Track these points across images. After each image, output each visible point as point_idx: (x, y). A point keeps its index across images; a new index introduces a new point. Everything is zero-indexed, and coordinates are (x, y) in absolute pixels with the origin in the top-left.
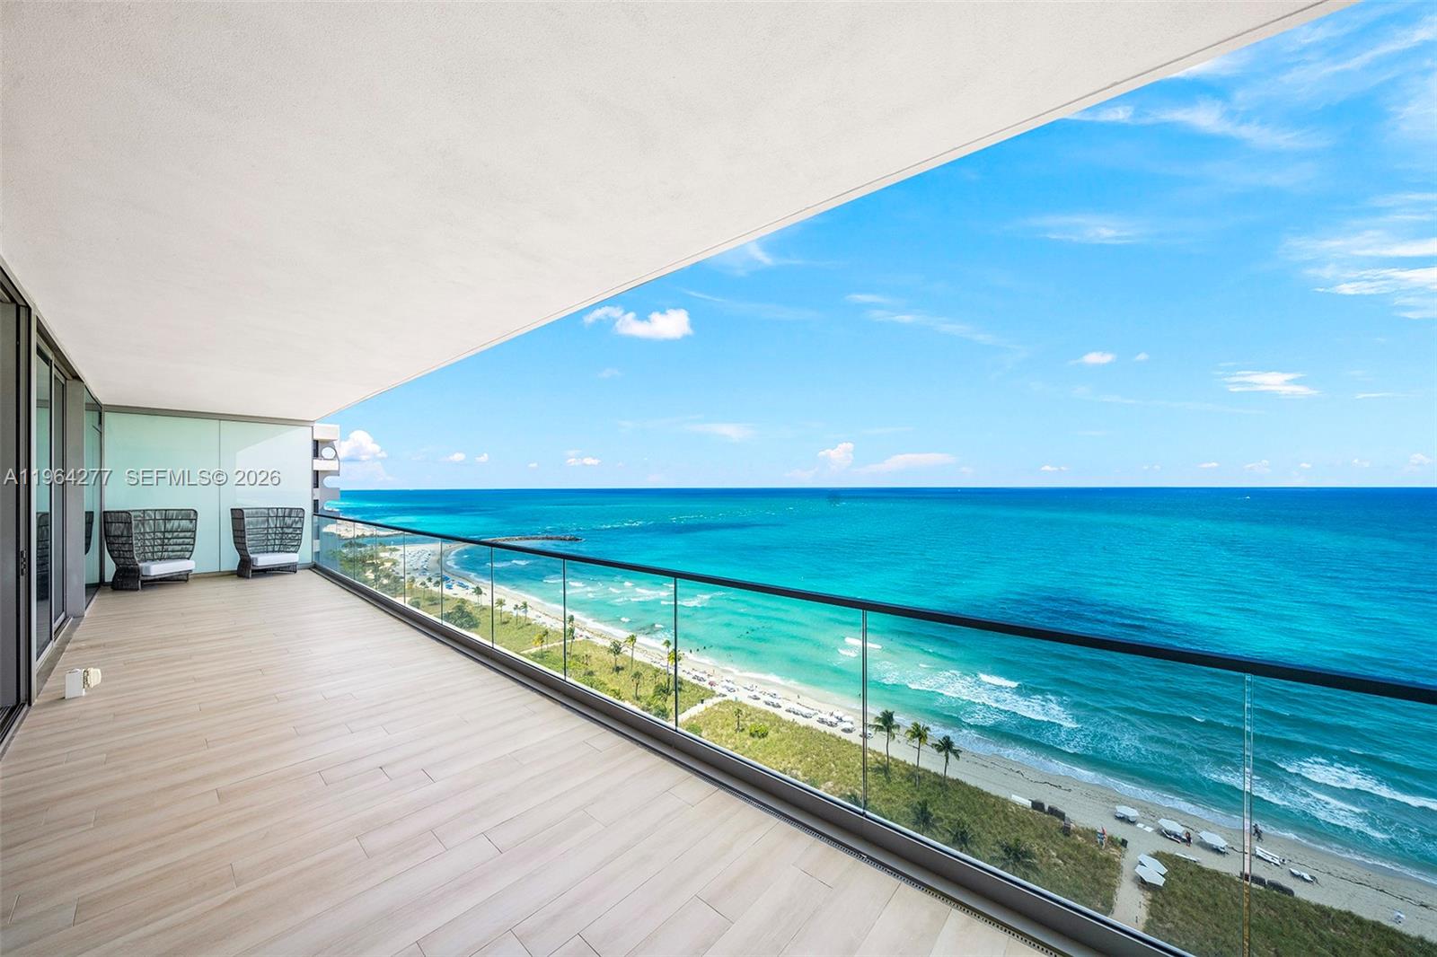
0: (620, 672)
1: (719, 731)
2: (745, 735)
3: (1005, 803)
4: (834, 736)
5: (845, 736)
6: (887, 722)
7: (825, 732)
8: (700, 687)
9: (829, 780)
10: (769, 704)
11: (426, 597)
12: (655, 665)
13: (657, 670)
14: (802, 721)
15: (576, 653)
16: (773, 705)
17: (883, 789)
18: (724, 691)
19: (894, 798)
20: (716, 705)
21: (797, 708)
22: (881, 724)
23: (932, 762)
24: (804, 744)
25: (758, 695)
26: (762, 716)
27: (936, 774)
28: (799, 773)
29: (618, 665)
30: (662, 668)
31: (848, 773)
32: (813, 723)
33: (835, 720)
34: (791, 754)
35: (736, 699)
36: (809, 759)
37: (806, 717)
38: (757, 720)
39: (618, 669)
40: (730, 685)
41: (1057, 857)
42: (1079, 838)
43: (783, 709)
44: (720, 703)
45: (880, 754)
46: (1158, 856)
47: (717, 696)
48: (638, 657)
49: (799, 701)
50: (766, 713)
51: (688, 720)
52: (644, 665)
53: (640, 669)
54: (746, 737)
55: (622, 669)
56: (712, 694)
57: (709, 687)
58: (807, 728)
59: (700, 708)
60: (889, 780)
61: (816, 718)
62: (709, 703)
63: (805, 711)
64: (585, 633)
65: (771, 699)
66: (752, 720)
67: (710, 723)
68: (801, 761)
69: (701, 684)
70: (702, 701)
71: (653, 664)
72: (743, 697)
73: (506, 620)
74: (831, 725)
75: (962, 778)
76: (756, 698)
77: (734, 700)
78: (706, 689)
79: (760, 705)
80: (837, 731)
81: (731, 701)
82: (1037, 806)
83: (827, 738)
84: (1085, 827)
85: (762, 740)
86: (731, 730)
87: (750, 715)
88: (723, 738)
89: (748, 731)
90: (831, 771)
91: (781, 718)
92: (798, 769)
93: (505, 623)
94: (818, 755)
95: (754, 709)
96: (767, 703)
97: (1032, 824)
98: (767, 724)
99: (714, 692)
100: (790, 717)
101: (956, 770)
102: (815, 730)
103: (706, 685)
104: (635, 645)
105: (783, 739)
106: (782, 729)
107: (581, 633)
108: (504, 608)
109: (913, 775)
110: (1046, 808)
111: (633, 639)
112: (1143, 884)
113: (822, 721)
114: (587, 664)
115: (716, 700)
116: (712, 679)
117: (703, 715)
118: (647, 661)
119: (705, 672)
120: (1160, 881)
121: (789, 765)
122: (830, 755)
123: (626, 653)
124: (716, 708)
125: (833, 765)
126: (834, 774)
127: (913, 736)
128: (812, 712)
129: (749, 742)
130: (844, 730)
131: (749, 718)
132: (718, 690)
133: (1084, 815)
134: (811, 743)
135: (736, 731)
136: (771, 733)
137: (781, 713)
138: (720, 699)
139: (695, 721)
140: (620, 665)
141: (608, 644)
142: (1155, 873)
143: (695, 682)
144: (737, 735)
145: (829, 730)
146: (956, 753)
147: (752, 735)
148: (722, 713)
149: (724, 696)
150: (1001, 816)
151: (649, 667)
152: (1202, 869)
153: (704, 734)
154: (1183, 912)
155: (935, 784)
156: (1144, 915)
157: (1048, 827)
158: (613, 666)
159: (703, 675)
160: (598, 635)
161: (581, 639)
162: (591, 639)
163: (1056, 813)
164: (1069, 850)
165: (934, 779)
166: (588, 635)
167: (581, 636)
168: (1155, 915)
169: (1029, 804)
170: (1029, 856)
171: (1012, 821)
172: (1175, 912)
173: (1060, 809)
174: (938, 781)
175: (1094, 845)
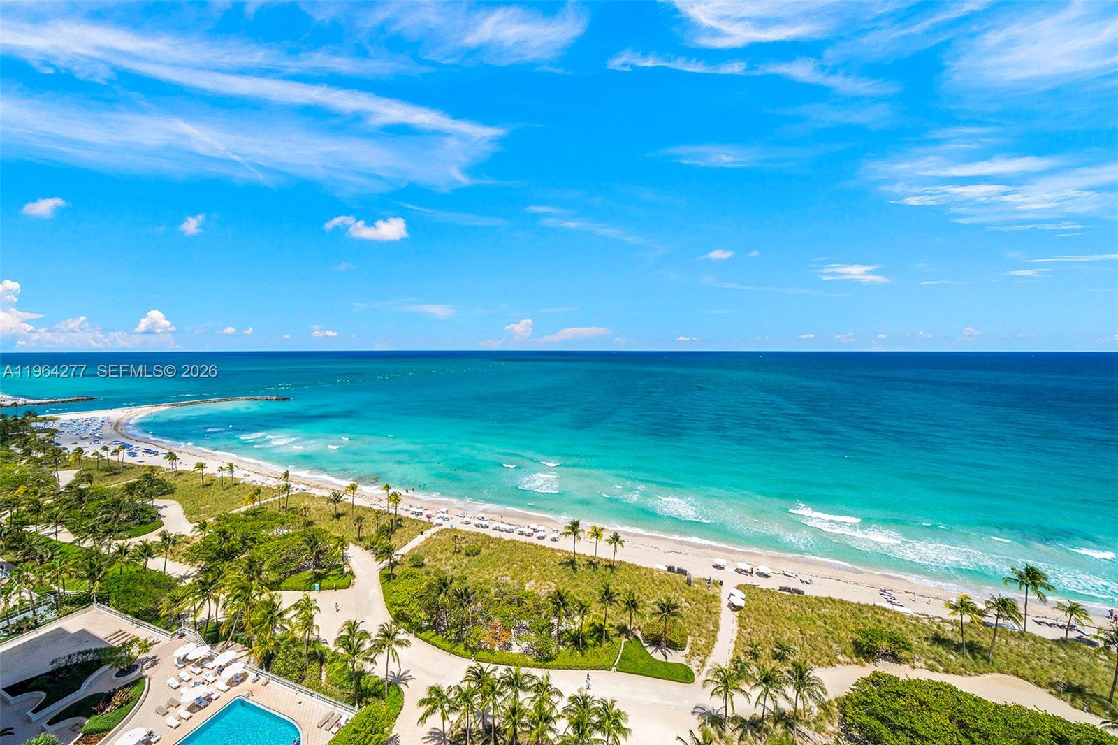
0: (341, 518)
1: (439, 556)
2: (461, 556)
3: (652, 571)
4: (532, 544)
5: (540, 542)
6: (574, 527)
7: (526, 542)
8: (419, 521)
9: (531, 580)
10: (479, 527)
11: (100, 467)
12: (374, 507)
13: (379, 512)
14: (507, 537)
15: (292, 506)
16: (482, 527)
17: (571, 578)
18: (440, 521)
19: (579, 583)
20: (434, 534)
21: (502, 526)
22: (570, 531)
23: (605, 551)
24: (510, 555)
25: (469, 520)
26: (474, 538)
27: (606, 560)
28: (509, 578)
29: (338, 512)
30: (382, 509)
31: (545, 571)
32: (515, 536)
33: (532, 531)
34: (500, 564)
35: (452, 526)
36: (515, 566)
37: (509, 532)
38: (470, 542)
39: (338, 516)
40: (445, 515)
41: (686, 601)
42: (697, 586)
43: (491, 528)
44: (438, 532)
45: (567, 552)
46: (739, 587)
47: (434, 527)
48: (358, 502)
49: (502, 520)
50: (478, 534)
51: (410, 551)
52: (364, 508)
53: (360, 513)
54: (462, 557)
55: (343, 514)
56: (430, 525)
57: (427, 520)
58: (511, 541)
59: (421, 539)
60: (575, 570)
61: (517, 532)
62: (428, 534)
63: (508, 527)
64: (302, 486)
65: (480, 522)
66: (466, 542)
67: (430, 551)
68: (509, 569)
69: (419, 518)
70: (422, 533)
71: (372, 506)
72: (457, 524)
73: (208, 482)
74: (529, 535)
75: (624, 560)
76: (468, 523)
77: (450, 528)
78: (424, 522)
79: (471, 528)
80: (533, 540)
81: (448, 529)
82: (671, 569)
83: (528, 546)
84: (699, 577)
85: (476, 557)
86: (449, 553)
87: (464, 538)
88: (443, 561)
89: (464, 552)
90: (532, 572)
91: (490, 537)
92: (506, 575)
93: (208, 485)
94: (521, 561)
95: (467, 533)
96: (477, 526)
97: (669, 582)
98: (479, 543)
99: (431, 523)
100: (497, 534)
101: (624, 554)
102: (518, 541)
103: (423, 518)
104: (356, 492)
105: (494, 553)
106: (492, 545)
107: (297, 486)
108: (205, 471)
109: (591, 563)
110: (676, 569)
111: (353, 487)
112: (734, 607)
113: (522, 533)
114: (305, 515)
115: (434, 530)
116: (428, 512)
117: (423, 545)
118: (366, 504)
119: (421, 507)
120: (742, 603)
121: (500, 574)
122: (531, 559)
123: (347, 501)
124: (435, 537)
125: (533, 567)
126: (535, 574)
127: (593, 536)
128: (513, 527)
129: (465, 561)
130: (539, 538)
131: (464, 541)
132: (435, 521)
133: (699, 569)
134: (516, 553)
135: (454, 553)
136: (483, 551)
137: (489, 532)
138: (437, 529)
139: (416, 551)
140: (340, 511)
141: (327, 494)
142: (739, 599)
143: (414, 517)
144: (454, 557)
145: (528, 540)
146: (621, 543)
147: (468, 555)
148: (441, 540)
149: (440, 525)
150: (650, 580)
151: (370, 510)
152: (762, 590)
153: (426, 561)
154: (756, 619)
155: (606, 567)
156: (736, 627)
157: (677, 583)
158: (334, 513)
159: (420, 511)
160: (314, 487)
161: (297, 492)
162: (307, 491)
163: (681, 572)
164: (692, 595)
165: (605, 563)
166: (304, 487)
167: (297, 489)
168: (742, 626)
169: (666, 569)
170: (675, 607)
171: (657, 583)
172: (752, 620)
173: (684, 568)
174: (608, 564)
175: (705, 589)
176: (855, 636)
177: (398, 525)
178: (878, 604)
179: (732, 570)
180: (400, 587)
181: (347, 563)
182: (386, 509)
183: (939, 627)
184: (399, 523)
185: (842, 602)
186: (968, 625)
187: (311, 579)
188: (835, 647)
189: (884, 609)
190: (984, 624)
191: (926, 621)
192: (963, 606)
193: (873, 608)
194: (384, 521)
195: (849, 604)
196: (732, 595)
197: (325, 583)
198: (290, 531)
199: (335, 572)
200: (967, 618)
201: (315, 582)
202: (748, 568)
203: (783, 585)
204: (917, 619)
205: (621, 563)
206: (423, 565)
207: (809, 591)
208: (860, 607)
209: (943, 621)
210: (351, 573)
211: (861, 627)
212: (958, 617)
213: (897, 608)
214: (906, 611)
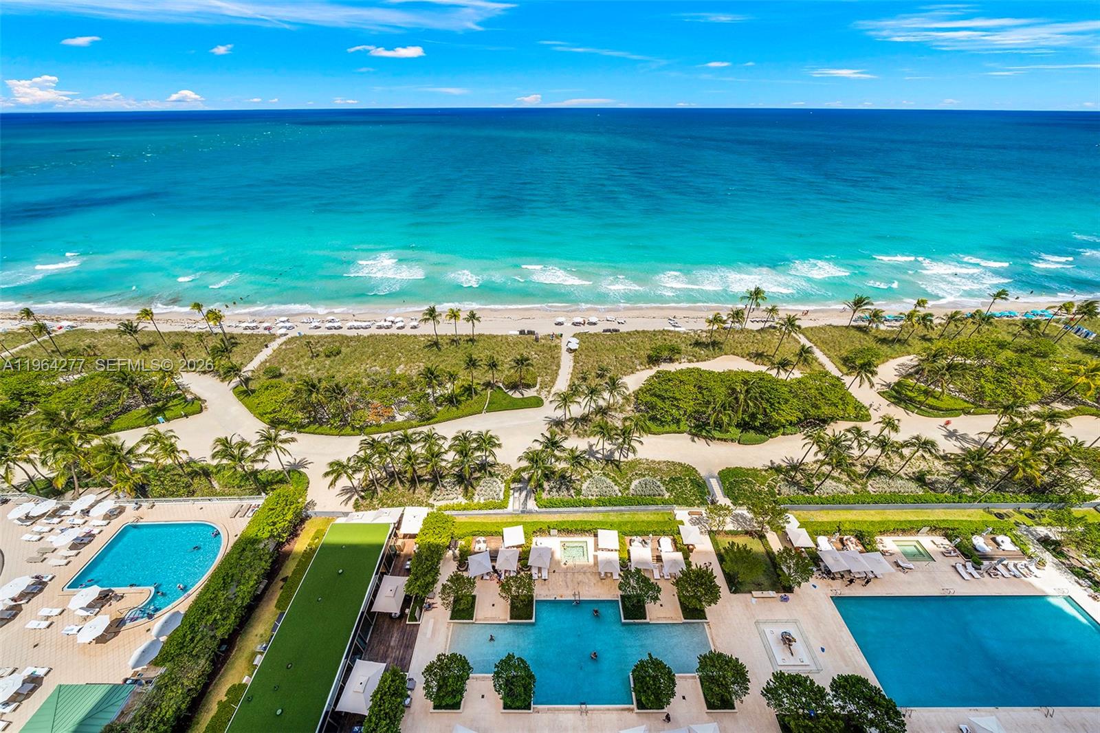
0: (150, 349)
1: (296, 363)
2: (319, 359)
3: (506, 337)
4: (394, 335)
5: (401, 332)
6: (432, 313)
7: (386, 334)
8: (257, 335)
9: (400, 365)
10: (331, 329)
12: (191, 330)
13: (200, 335)
14: (365, 333)
15: (67, 347)
16: (336, 329)
17: (437, 356)
18: (283, 331)
19: (446, 358)
20: (281, 345)
21: (356, 324)
22: (428, 317)
23: (464, 329)
24: (373, 348)
25: (317, 324)
26: (329, 340)
27: (467, 336)
28: (378, 368)
29: (142, 343)
30: (203, 331)
31: (411, 355)
32: (373, 331)
33: (390, 323)
34: (366, 358)
35: (299, 333)
36: (381, 357)
37: (367, 328)
38: (326, 344)
39: (145, 347)
40: (288, 325)
41: (535, 354)
42: (543, 341)
43: (345, 328)
44: (285, 342)
45: (429, 336)
46: (574, 336)
47: (279, 337)
48: (164, 328)
49: (355, 318)
50: (332, 336)
51: (260, 365)
52: (177, 334)
53: (175, 339)
54: (322, 359)
55: (152, 345)
56: (273, 337)
57: (267, 332)
58: (371, 336)
59: (267, 351)
60: (439, 349)
61: (375, 326)
62: (274, 345)
63: (364, 324)
64: (65, 323)
65: (331, 325)
66: (322, 346)
67: (284, 361)
68: (375, 360)
69: (255, 332)
70: (267, 346)
71: (188, 330)
72: (305, 330)
74: (388, 327)
75: (482, 332)
76: (318, 328)
77: (298, 335)
78: (264, 335)
79: (323, 332)
80: (394, 331)
81: (297, 337)
82: (522, 332)
83: (389, 338)
85: (338, 357)
86: (307, 359)
87: (319, 342)
88: (303, 367)
89: (323, 355)
90: (399, 358)
91: (347, 336)
92: (375, 366)
94: (386, 352)
95: (320, 337)
96: (329, 328)
97: (521, 343)
98: (337, 344)
99: (274, 334)
100: (353, 333)
101: (481, 328)
102: (378, 335)
103: (261, 331)
104: (154, 317)
105: (356, 350)
106: (352, 343)
107: (56, 324)
109: (453, 340)
110: (526, 332)
111: (147, 313)
112: (570, 351)
113: (380, 327)
115: (280, 341)
116: (265, 325)
117: (274, 356)
118: (180, 329)
119: (254, 321)
120: (576, 347)
121: (367, 366)
122: (396, 348)
123: (146, 329)
124: (284, 347)
125: (400, 354)
126: (403, 359)
127: (451, 318)
128: (368, 323)
129: (327, 362)
130: (398, 328)
131: (319, 345)
132: (277, 332)
133: (544, 328)
134: (378, 346)
135: (312, 358)
136: (343, 349)
137: (344, 332)
138: (284, 339)
139: (268, 364)
140: (145, 341)
141: (113, 326)
142: (574, 344)
143: (249, 332)
144: (314, 361)
145: (388, 332)
146: (478, 319)
147: (328, 356)
148: (292, 349)
149: (285, 335)
150: (506, 344)
151: (186, 334)
152: (591, 334)
153: (283, 371)
154: (586, 356)
155: (467, 341)
156: (572, 364)
157: (528, 342)
158: (137, 345)
159: (254, 324)
160: (87, 321)
161: (63, 331)
162: (79, 328)
163: (531, 333)
164: (540, 348)
165: (466, 338)
166: (70, 323)
167: (61, 328)
168: (576, 362)
169: (518, 333)
170: (527, 359)
171: (512, 345)
172: (583, 357)
173: (532, 330)
174: (468, 338)
175: (549, 342)
176: (649, 352)
177: (233, 343)
178: (666, 328)
179: (570, 324)
180: (264, 398)
181: (187, 391)
182: (208, 329)
183: (699, 336)
184: (233, 341)
185: (644, 332)
186: (715, 331)
187: (149, 414)
188: (637, 362)
189: (669, 331)
190: (725, 328)
191: (692, 334)
192: (716, 319)
193: (663, 332)
194: (212, 343)
195: (648, 332)
196: (569, 342)
197: (168, 414)
198: (84, 374)
199: (176, 401)
200: (715, 327)
201: (156, 416)
202: (581, 320)
203: (606, 328)
204: (687, 334)
205: (480, 335)
206: (281, 375)
207: (623, 329)
208: (655, 333)
209: (702, 331)
210: (197, 398)
211: (654, 346)
212: (711, 328)
213: (677, 329)
214: (682, 329)
